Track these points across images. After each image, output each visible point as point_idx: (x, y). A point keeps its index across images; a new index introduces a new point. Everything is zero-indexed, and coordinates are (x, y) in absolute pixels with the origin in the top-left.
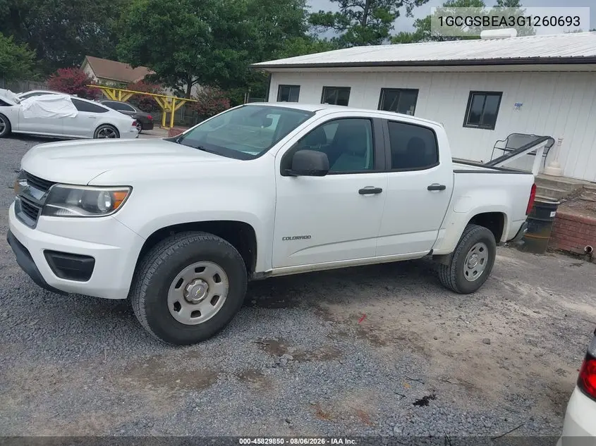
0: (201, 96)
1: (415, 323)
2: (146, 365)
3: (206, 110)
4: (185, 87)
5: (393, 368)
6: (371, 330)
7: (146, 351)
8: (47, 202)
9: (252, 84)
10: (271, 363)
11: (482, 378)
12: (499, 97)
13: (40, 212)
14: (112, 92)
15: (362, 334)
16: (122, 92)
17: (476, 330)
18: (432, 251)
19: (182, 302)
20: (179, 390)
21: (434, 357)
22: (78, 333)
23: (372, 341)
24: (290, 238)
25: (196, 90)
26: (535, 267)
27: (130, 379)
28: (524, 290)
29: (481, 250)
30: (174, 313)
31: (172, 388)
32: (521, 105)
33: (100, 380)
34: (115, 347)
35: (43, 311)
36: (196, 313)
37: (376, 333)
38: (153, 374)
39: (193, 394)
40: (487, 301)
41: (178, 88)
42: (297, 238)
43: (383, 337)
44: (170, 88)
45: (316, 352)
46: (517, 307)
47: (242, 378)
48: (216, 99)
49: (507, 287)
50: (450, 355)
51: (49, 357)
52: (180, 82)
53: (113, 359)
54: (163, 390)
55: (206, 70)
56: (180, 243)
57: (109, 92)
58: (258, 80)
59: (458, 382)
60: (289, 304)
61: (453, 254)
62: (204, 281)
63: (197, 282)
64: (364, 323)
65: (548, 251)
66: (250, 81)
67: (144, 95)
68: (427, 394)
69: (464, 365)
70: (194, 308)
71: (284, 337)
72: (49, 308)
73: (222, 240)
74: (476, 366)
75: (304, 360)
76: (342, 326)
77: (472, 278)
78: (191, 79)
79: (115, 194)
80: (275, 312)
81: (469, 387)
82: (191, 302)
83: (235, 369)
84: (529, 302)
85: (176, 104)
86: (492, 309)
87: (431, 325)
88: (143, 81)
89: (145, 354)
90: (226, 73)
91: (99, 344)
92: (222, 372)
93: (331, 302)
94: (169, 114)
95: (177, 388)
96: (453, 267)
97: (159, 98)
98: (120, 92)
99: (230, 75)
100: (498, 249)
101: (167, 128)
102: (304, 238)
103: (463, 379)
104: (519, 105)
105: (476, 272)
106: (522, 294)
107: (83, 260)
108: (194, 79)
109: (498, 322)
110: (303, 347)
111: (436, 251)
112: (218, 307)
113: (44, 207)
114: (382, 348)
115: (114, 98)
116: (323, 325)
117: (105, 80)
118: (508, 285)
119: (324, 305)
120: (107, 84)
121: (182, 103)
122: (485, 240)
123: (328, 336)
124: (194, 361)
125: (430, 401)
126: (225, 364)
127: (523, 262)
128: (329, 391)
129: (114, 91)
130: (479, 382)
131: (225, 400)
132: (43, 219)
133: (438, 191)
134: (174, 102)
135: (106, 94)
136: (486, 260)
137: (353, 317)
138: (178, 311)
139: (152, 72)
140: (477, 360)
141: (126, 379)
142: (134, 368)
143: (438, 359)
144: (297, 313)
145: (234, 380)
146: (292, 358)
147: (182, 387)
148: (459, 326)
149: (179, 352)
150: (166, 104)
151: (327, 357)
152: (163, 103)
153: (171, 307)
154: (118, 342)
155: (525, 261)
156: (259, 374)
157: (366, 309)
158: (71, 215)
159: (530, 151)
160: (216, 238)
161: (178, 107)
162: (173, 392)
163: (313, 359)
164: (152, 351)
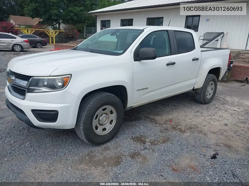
0: (65, 29)
1: (193, 120)
2: (87, 157)
3: (68, 34)
4: (57, 25)
5: (194, 142)
6: (177, 126)
7: (85, 151)
8: (30, 86)
9: (86, 21)
10: (142, 148)
11: (232, 142)
12: (199, 17)
13: (26, 91)
14: (25, 30)
15: (174, 128)
16: (30, 30)
17: (219, 120)
18: (194, 87)
19: (98, 126)
20: (107, 168)
21: (208, 135)
22: (50, 146)
23: (179, 131)
24: (140, 90)
25: (62, 26)
26: (228, 89)
27: (83, 166)
28: (228, 99)
29: (212, 84)
30: (95, 131)
31: (104, 167)
32: (209, 20)
33: (70, 168)
34: (70, 151)
35: (30, 137)
36: (104, 129)
37: (179, 127)
38: (92, 161)
39: (115, 169)
40: (217, 106)
41: (54, 26)
42: (142, 89)
43: (183, 129)
44: (50, 27)
45: (159, 140)
46: (229, 107)
47: (132, 157)
48: (72, 29)
49: (221, 99)
50: (214, 133)
51: (41, 160)
52: (54, 23)
53: (71, 157)
54: (100, 168)
55: (66, 17)
56: (96, 99)
57: (24, 30)
58: (89, 19)
59: (223, 145)
60: (137, 119)
61: (202, 88)
62: (106, 114)
63: (104, 115)
64: (172, 123)
65: (230, 81)
66: (85, 20)
67: (39, 31)
68: (214, 153)
69: (221, 137)
70: (103, 127)
71: (142, 134)
72: (32, 135)
73: (112, 95)
74: (226, 136)
75: (156, 144)
76: (164, 126)
77: (209, 97)
78: (59, 21)
79: (64, 79)
80: (134, 123)
81: (229, 147)
82: (102, 125)
83: (128, 153)
84: (233, 104)
85: (55, 33)
86: (220, 109)
87: (200, 120)
88: (38, 24)
89: (85, 152)
90: (75, 18)
91: (62, 150)
92: (123, 155)
93: (154, 115)
94: (52, 38)
95: (106, 167)
96: (202, 93)
97: (47, 31)
98: (29, 30)
99: (77, 19)
100: (218, 83)
101: (52, 44)
102: (145, 89)
103: (225, 143)
104: (208, 20)
105: (210, 94)
106: (229, 101)
107: (52, 113)
108: (61, 22)
109: (226, 115)
110: (153, 138)
111: (196, 87)
112: (113, 125)
113: (28, 89)
114: (185, 134)
115: (27, 33)
116: (156, 127)
117: (20, 25)
118: (221, 98)
119: (152, 117)
120: (21, 27)
121: (57, 33)
122: (213, 80)
123: (160, 132)
124: (108, 152)
125: (217, 156)
126: (123, 151)
127: (222, 87)
128: (173, 158)
129: (26, 30)
130: (232, 144)
131: (130, 169)
132: (28, 95)
133: (196, 61)
134: (54, 32)
135: (22, 31)
136: (214, 88)
137: (166, 121)
138: (97, 130)
139: (41, 20)
140: (226, 134)
141: (81, 166)
142: (82, 160)
143: (211, 136)
144: (143, 122)
145: (129, 159)
146: (150, 144)
147: (108, 165)
148: (211, 119)
149: (100, 148)
150: (51, 34)
151: (164, 142)
152: (49, 33)
153: (94, 128)
154: (70, 147)
155: (222, 86)
156: (139, 154)
157: (170, 117)
158: (43, 91)
159: (216, 39)
160: (110, 94)
161: (56, 34)
162: (105, 169)
163: (159, 143)
164: (87, 150)
